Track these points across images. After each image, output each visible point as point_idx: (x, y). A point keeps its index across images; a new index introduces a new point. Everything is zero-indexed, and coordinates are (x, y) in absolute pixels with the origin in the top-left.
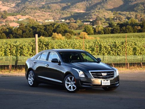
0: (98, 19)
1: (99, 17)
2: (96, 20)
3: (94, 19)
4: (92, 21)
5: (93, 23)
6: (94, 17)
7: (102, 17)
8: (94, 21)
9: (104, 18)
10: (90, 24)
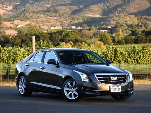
0: (118, 25)
1: (119, 23)
2: (116, 26)
3: (113, 26)
4: (111, 28)
5: (112, 31)
6: (113, 24)
7: (123, 23)
8: (113, 28)
9: (126, 24)
10: (107, 32)
